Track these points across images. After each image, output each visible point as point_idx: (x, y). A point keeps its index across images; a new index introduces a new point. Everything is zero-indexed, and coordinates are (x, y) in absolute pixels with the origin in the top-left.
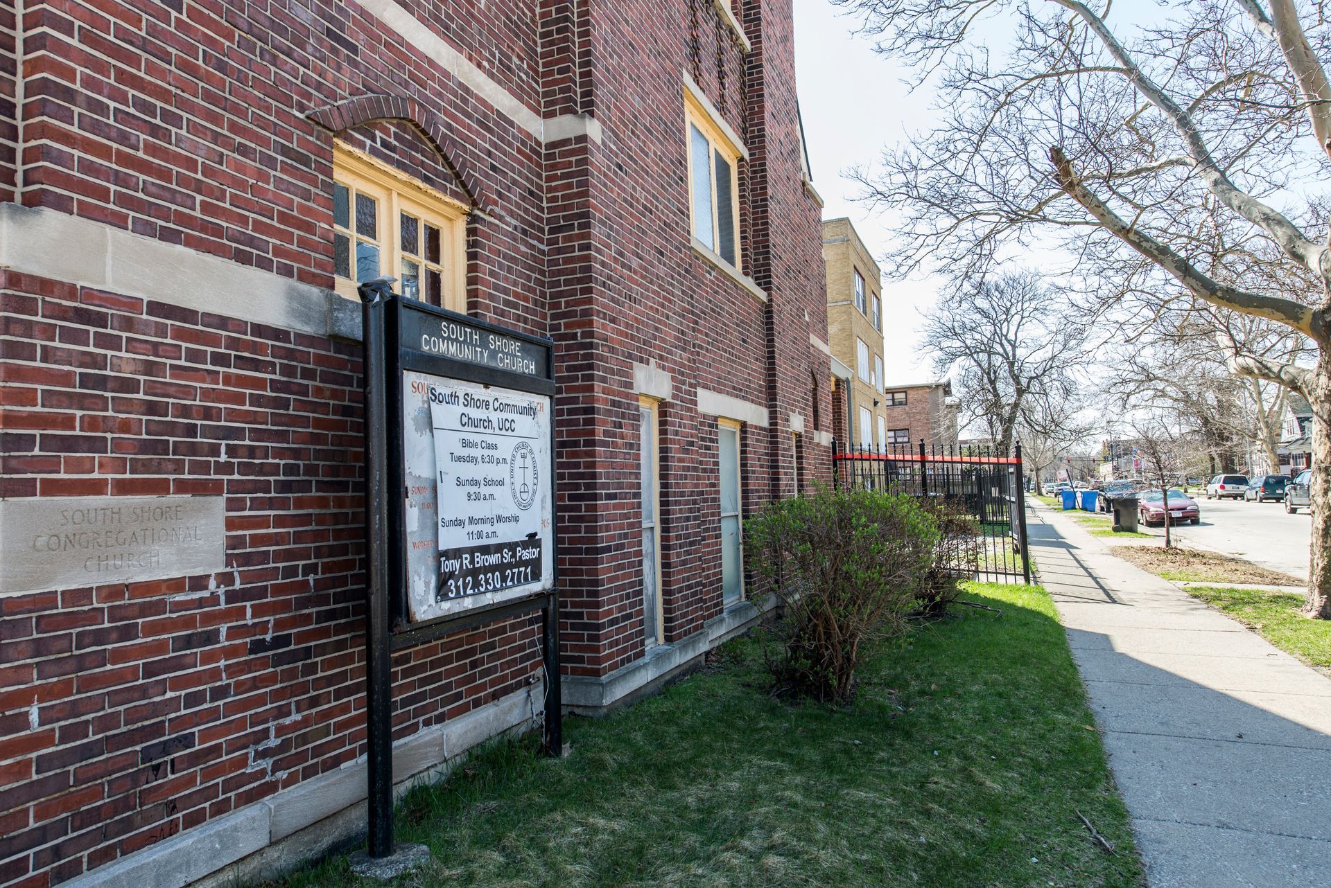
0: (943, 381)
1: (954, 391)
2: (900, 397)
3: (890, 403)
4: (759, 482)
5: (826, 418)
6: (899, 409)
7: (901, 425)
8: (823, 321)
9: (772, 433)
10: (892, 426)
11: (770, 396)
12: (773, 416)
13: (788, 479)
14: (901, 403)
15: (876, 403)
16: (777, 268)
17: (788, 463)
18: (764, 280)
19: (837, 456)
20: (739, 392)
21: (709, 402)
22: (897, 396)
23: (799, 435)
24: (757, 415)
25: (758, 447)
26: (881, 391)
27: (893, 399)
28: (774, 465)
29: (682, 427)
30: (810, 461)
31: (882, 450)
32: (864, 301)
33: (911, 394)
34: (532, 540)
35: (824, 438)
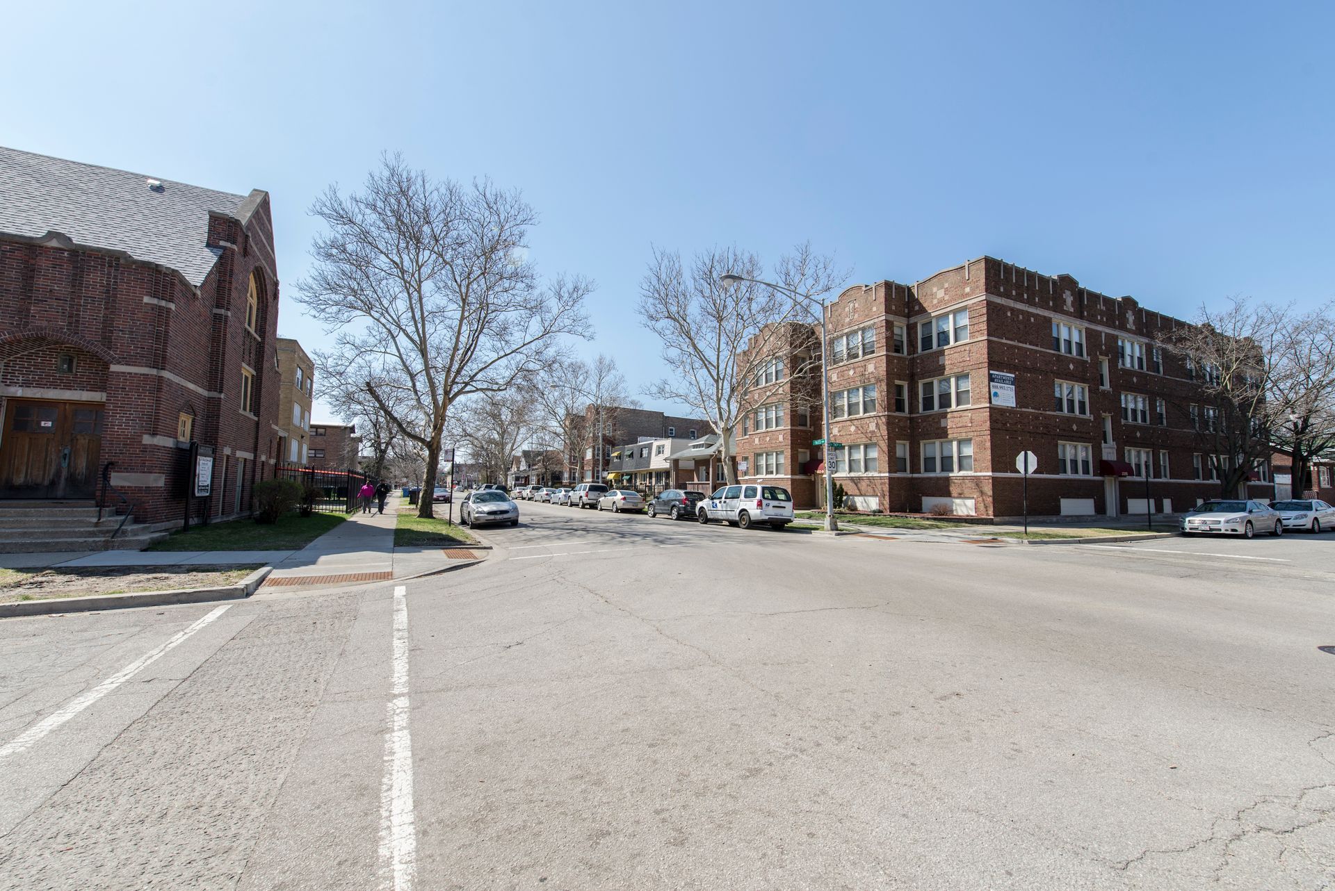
0: (350, 425)
1: (356, 430)
2: (320, 431)
3: (314, 434)
4: (248, 476)
5: (274, 454)
6: (319, 438)
7: (319, 447)
8: (277, 418)
9: (254, 461)
10: (313, 447)
11: (255, 450)
12: (255, 457)
13: (258, 476)
14: (321, 435)
15: (302, 437)
16: (262, 409)
17: (258, 471)
18: (257, 414)
19: (276, 467)
20: (246, 450)
21: (239, 454)
22: (319, 430)
23: (263, 462)
24: (250, 456)
25: (249, 466)
26: (307, 429)
27: (317, 432)
28: (254, 471)
29: (232, 461)
30: (266, 470)
31: (304, 461)
32: (301, 383)
33: (328, 430)
34: (208, 486)
35: (273, 461)
